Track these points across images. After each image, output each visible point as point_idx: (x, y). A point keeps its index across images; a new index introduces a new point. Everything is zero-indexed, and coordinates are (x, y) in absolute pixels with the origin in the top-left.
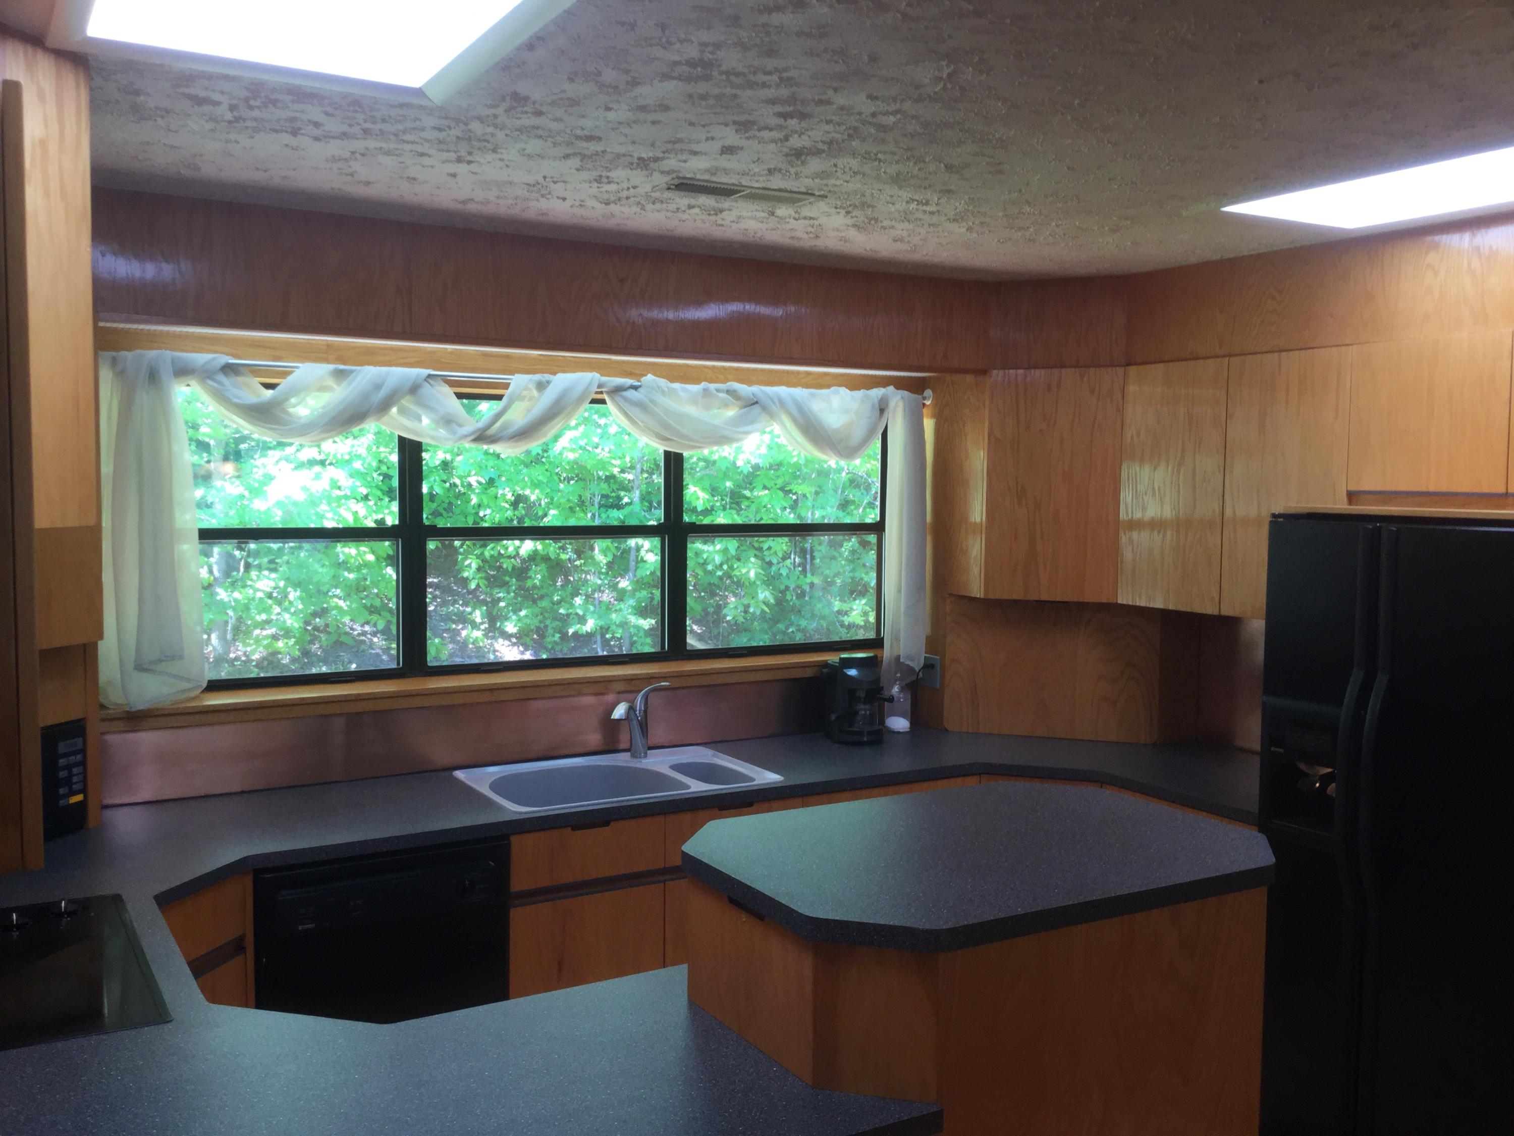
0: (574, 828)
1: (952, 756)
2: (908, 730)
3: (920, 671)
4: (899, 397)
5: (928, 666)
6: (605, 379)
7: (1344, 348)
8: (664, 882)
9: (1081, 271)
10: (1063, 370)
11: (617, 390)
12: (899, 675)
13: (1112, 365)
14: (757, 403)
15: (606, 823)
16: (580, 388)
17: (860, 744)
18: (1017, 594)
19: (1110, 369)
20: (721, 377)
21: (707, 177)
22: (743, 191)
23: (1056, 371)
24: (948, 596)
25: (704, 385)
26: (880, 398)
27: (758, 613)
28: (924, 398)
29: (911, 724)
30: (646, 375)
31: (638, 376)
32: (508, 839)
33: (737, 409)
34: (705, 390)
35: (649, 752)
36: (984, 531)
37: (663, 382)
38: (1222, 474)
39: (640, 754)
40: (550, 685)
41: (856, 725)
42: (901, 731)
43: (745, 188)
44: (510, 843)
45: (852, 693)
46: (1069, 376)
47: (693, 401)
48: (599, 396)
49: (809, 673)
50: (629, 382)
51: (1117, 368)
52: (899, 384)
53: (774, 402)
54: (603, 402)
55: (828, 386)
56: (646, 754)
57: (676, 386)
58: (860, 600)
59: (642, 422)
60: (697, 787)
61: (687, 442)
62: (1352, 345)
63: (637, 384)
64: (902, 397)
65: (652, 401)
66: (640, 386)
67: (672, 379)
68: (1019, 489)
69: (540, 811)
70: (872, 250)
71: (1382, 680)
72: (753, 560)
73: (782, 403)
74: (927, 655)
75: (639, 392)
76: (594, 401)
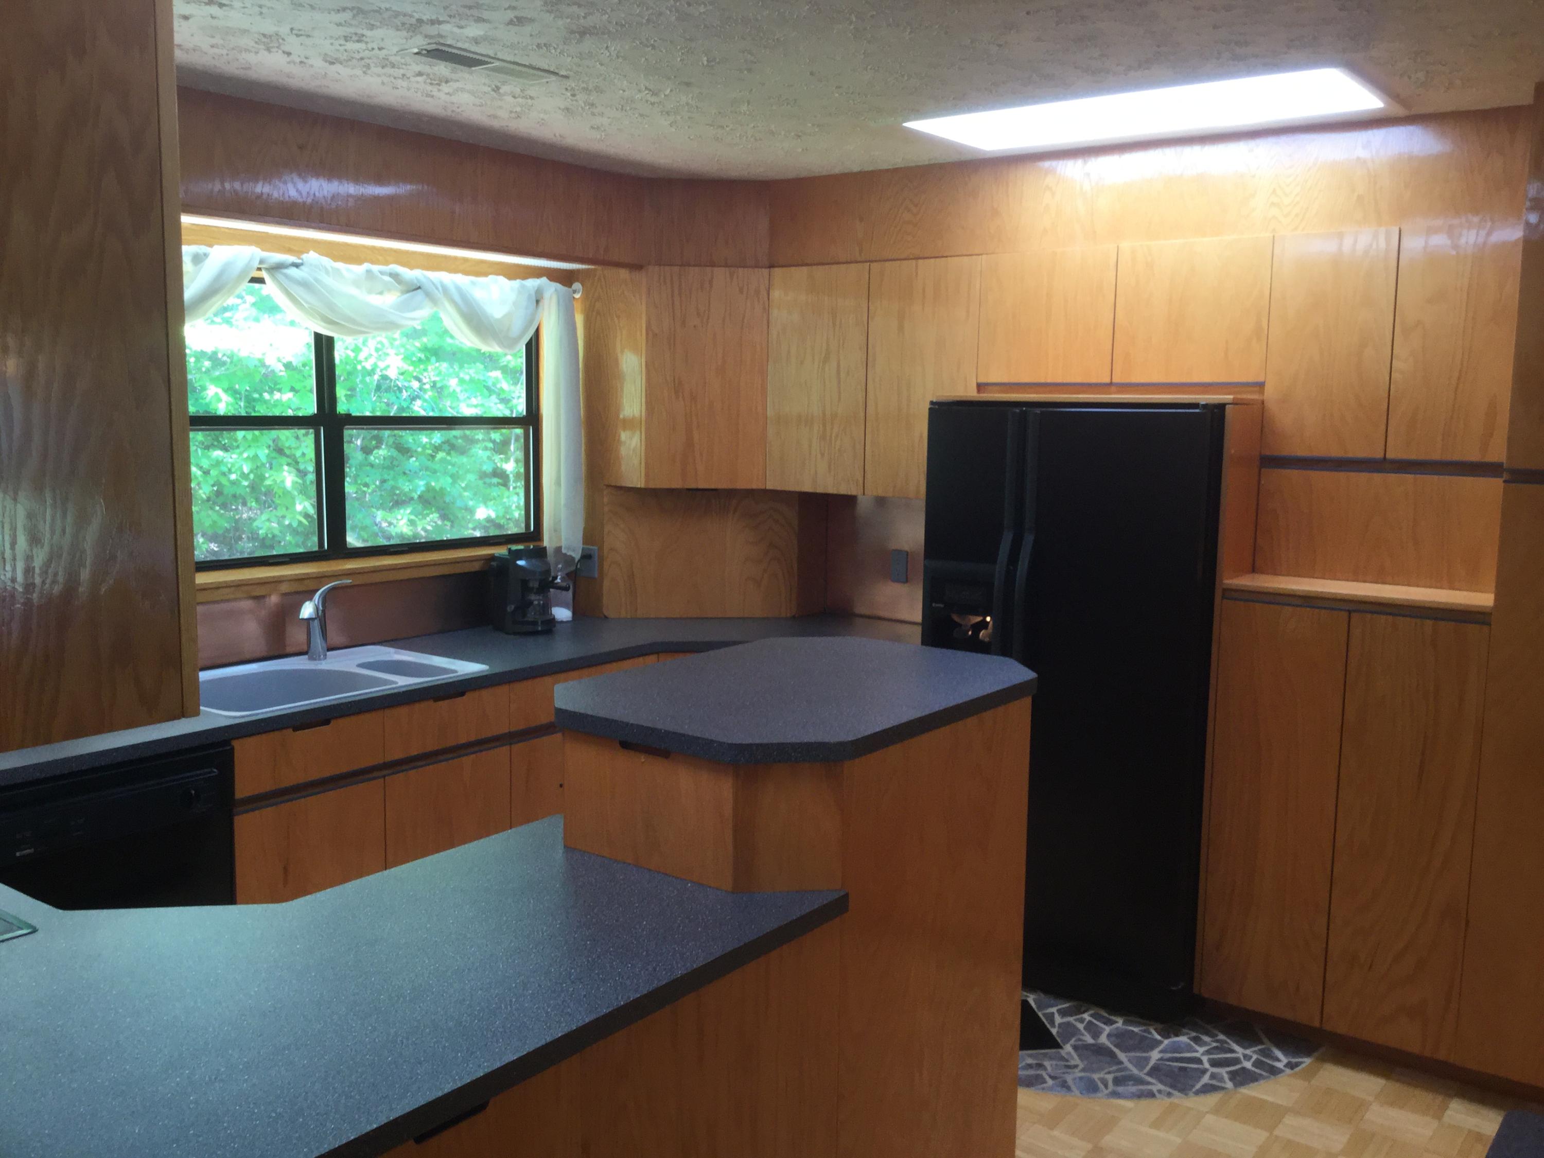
0: (296, 729)
1: (611, 641)
2: (570, 619)
3: (578, 562)
4: (553, 289)
5: (586, 557)
6: (265, 254)
7: (974, 257)
8: (384, 777)
9: (734, 174)
10: (716, 269)
11: (276, 268)
12: (560, 566)
13: (757, 266)
14: (419, 288)
15: (327, 722)
16: (240, 264)
17: (535, 633)
18: (676, 484)
19: (756, 270)
20: (380, 258)
21: (466, 46)
22: (493, 63)
23: (708, 269)
24: (605, 487)
25: (366, 266)
26: (536, 288)
27: (295, 525)
28: (575, 292)
29: (574, 613)
30: (308, 253)
31: (298, 253)
32: (230, 745)
33: (399, 294)
34: (369, 272)
35: (329, 653)
36: (643, 423)
37: (326, 261)
38: (865, 369)
39: (320, 656)
40: (218, 588)
41: (528, 615)
42: (565, 620)
43: (492, 61)
44: (233, 749)
45: (525, 583)
46: (720, 274)
47: (356, 283)
48: (257, 274)
49: (476, 567)
50: (290, 258)
51: (763, 269)
52: (554, 275)
53: (437, 288)
54: (261, 281)
55: (485, 274)
56: (326, 655)
57: (340, 265)
58: (405, 509)
59: (307, 302)
60: (403, 682)
61: (356, 327)
62: (982, 254)
63: (298, 261)
64: (556, 290)
65: (316, 280)
66: (302, 264)
67: (336, 258)
68: (677, 382)
69: (250, 715)
70: (561, 136)
71: (1029, 539)
72: (286, 468)
73: (445, 290)
74: (585, 546)
75: (301, 270)
76: (254, 280)
